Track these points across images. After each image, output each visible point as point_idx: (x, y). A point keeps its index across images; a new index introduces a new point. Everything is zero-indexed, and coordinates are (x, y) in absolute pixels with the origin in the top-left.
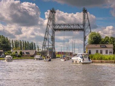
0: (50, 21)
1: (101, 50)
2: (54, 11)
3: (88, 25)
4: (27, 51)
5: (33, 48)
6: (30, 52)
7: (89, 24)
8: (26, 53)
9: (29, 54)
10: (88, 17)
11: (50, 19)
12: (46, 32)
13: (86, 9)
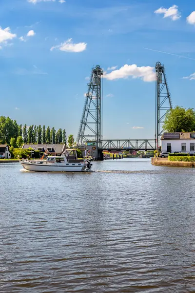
0: (91, 90)
1: (191, 144)
2: (100, 71)
3: (166, 95)
4: (51, 146)
5: (61, 141)
6: (54, 148)
7: (168, 94)
8: (48, 149)
9: (53, 151)
10: (165, 81)
11: (92, 87)
12: (85, 110)
13: (162, 65)
